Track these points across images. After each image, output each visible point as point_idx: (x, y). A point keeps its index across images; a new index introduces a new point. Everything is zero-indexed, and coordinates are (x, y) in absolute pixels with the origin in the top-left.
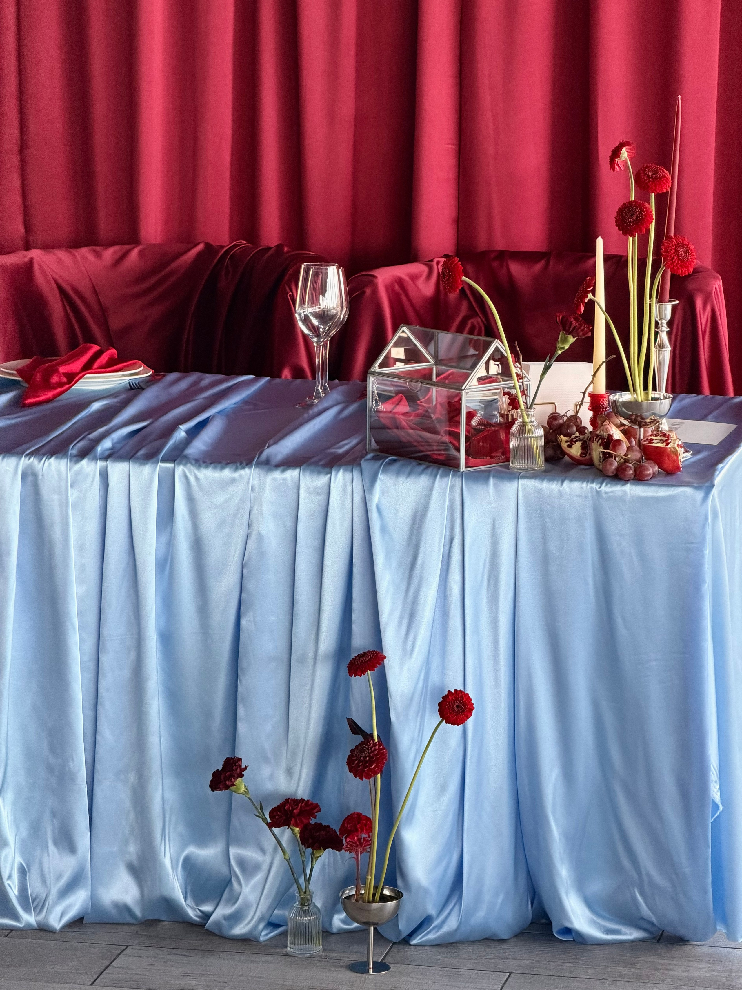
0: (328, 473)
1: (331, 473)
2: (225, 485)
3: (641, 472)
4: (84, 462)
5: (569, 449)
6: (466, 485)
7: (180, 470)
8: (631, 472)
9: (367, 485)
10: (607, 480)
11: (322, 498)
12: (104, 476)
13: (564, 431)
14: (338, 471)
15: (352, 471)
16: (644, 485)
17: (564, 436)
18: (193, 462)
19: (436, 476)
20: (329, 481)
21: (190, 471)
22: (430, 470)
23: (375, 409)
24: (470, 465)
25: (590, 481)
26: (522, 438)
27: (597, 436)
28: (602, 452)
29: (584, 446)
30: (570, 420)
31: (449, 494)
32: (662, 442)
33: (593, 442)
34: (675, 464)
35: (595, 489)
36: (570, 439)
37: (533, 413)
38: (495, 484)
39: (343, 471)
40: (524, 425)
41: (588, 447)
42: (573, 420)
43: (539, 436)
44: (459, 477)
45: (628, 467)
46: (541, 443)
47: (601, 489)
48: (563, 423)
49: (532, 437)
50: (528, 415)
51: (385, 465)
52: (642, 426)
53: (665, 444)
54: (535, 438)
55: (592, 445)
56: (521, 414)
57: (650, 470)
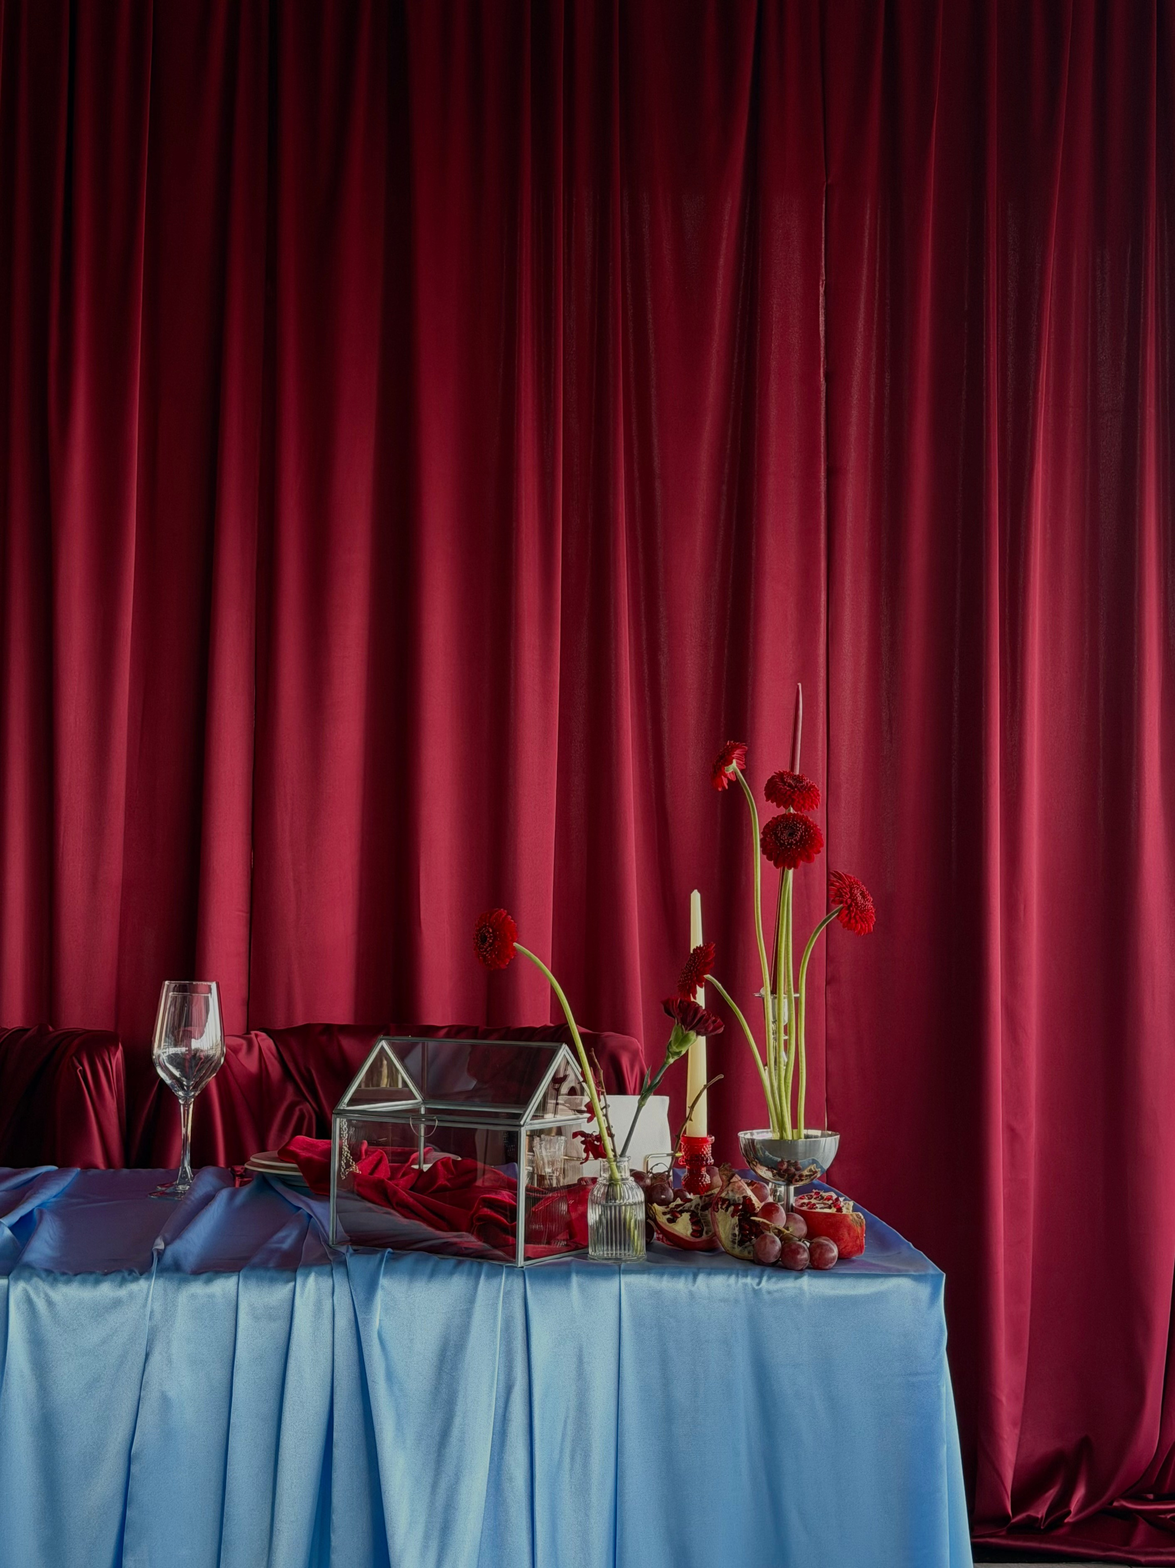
0: (288, 1281)
1: (295, 1280)
2: (101, 1311)
3: (821, 1255)
5: (670, 1225)
6: (532, 1289)
7: (18, 1290)
8: (805, 1256)
9: (360, 1297)
10: (768, 1271)
11: (279, 1326)
13: (656, 1196)
14: (307, 1276)
15: (332, 1275)
16: (830, 1275)
17: (659, 1204)
18: (43, 1274)
19: (478, 1277)
20: (291, 1293)
21: (36, 1289)
22: (466, 1267)
23: (345, 1173)
24: (530, 1255)
25: (740, 1273)
26: (611, 1207)
27: (724, 1200)
28: (737, 1226)
29: (696, 1220)
30: (662, 1180)
31: (503, 1306)
32: (830, 1207)
33: (717, 1212)
34: (858, 1242)
35: (750, 1287)
36: (668, 1209)
37: (626, 1164)
38: (580, 1286)
39: (315, 1275)
40: (613, 1183)
41: (702, 1221)
42: (666, 1179)
43: (639, 1203)
44: (518, 1275)
45: (800, 1246)
46: (641, 1215)
47: (761, 1286)
48: (652, 1184)
49: (628, 1205)
50: (618, 1167)
51: (387, 1261)
52: (793, 1182)
53: (835, 1210)
54: (631, 1205)
55: (715, 1216)
56: (608, 1165)
57: (833, 1252)
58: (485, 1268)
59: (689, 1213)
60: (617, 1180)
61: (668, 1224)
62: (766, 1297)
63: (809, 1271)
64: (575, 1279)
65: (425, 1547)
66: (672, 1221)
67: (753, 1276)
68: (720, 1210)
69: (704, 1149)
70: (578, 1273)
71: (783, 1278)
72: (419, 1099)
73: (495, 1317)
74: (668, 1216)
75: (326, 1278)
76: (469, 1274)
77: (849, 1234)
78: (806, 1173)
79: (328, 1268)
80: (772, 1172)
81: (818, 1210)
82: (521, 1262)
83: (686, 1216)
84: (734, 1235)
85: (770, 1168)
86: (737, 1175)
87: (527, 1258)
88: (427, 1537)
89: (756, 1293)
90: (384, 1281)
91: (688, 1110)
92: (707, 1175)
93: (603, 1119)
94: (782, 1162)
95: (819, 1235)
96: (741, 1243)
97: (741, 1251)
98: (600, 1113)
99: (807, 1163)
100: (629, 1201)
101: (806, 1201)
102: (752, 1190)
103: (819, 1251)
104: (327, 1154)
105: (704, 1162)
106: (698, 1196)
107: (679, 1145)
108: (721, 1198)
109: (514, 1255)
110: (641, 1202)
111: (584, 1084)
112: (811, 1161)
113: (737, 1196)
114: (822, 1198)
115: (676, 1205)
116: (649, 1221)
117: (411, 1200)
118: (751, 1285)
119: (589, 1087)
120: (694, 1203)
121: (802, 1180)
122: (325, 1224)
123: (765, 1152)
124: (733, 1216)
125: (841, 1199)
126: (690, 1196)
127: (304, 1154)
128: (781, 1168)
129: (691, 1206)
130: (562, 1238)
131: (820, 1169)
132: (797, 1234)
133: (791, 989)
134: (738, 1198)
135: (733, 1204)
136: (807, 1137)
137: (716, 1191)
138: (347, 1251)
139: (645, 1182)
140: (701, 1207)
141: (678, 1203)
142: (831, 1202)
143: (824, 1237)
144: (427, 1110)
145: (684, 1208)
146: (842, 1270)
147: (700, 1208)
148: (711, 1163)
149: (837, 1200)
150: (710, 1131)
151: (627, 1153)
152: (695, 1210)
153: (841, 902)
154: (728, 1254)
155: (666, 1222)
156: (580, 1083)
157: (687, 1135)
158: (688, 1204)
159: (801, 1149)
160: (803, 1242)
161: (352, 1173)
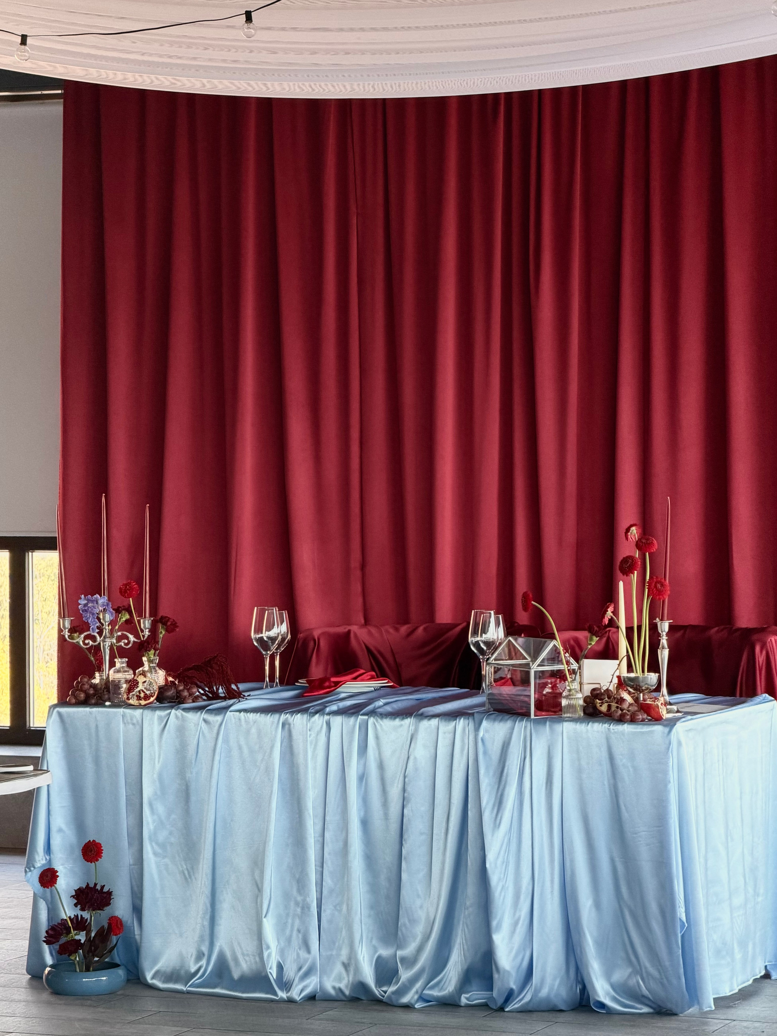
0: (454, 720)
1: (456, 720)
2: (395, 727)
3: (634, 717)
4: (317, 716)
5: (600, 707)
6: (533, 726)
7: (371, 720)
8: (628, 717)
9: (477, 726)
10: (614, 722)
11: (452, 736)
12: (328, 724)
13: (599, 697)
14: (460, 719)
15: (468, 720)
16: (636, 724)
17: (599, 700)
18: (379, 715)
19: (516, 721)
20: (455, 725)
21: (377, 721)
22: (512, 718)
24: (536, 715)
25: (604, 723)
31: (523, 731)
36: (602, 702)
38: (550, 725)
39: (463, 720)
40: (570, 691)
43: (580, 698)
44: (529, 722)
45: (628, 714)
46: (580, 702)
47: (610, 727)
51: (485, 716)
58: (519, 718)
60: (571, 689)
63: (629, 722)
65: (493, 808)
67: (608, 724)
71: (619, 724)
73: (521, 735)
74: (600, 704)
76: (513, 720)
82: (532, 716)
88: (494, 805)
90: (484, 723)
118: (607, 727)
130: (551, 710)
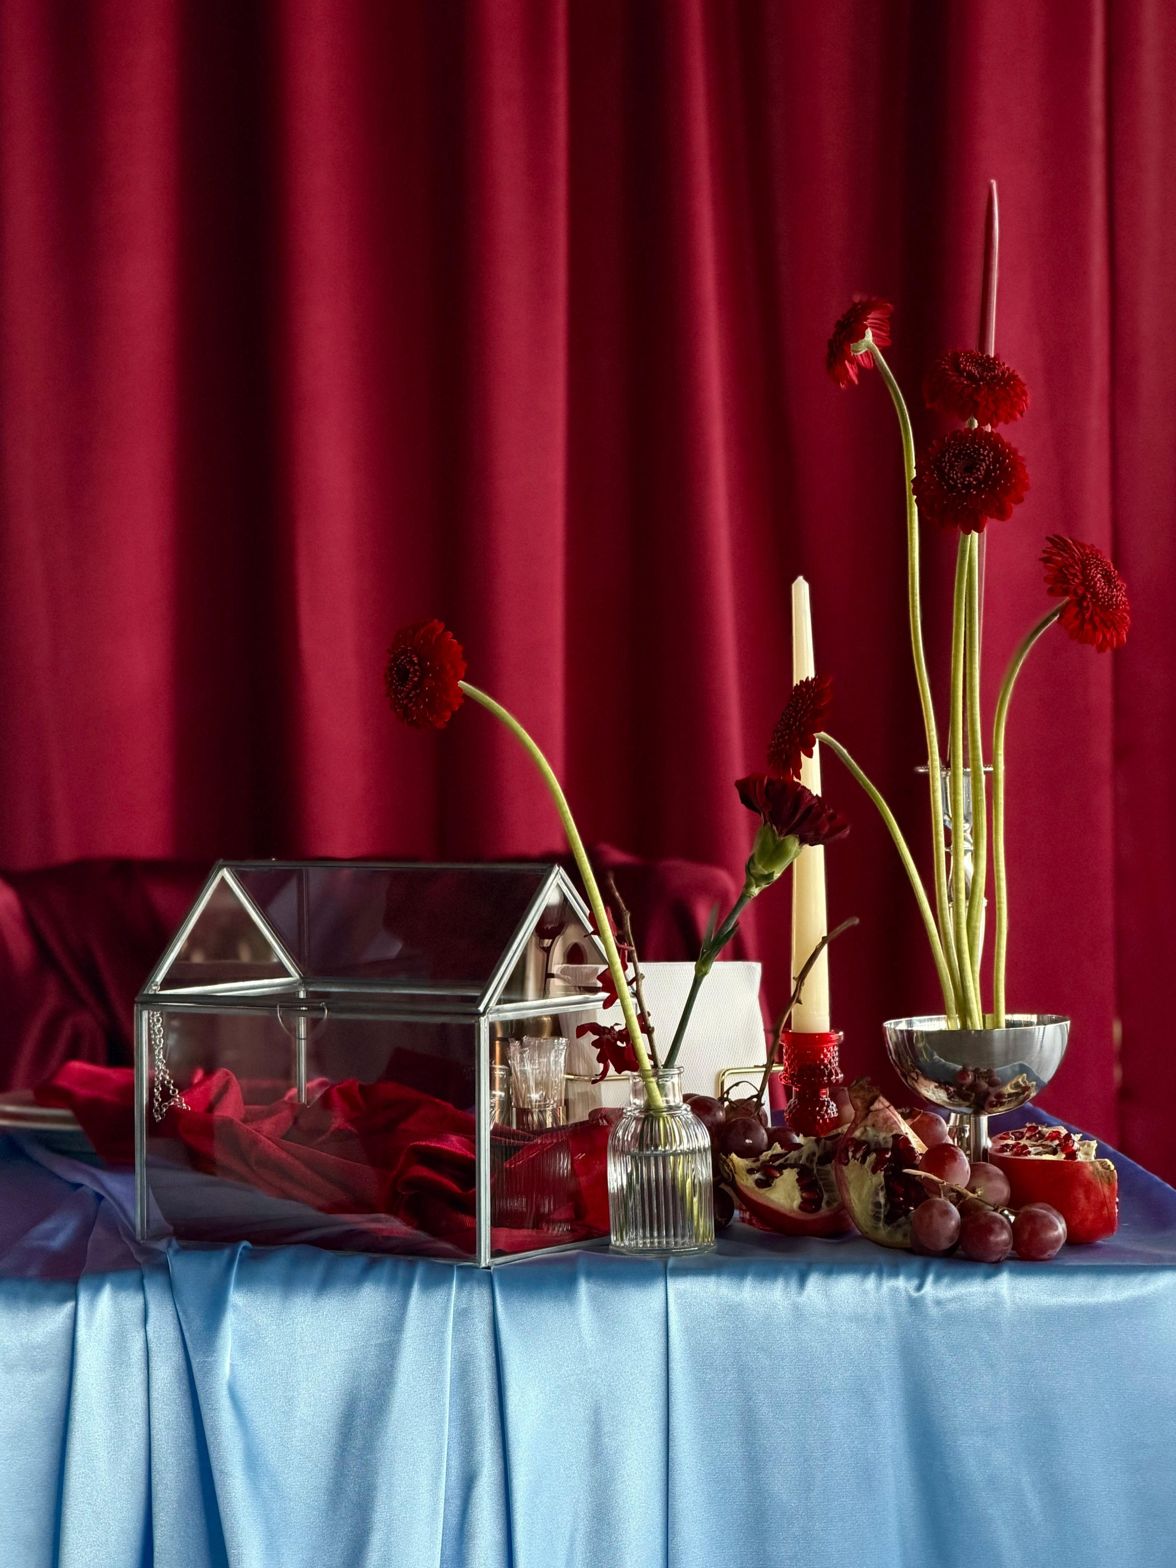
0: (62, 1300)
1: (76, 1298)
3: (1034, 1235)
5: (762, 1191)
6: (506, 1307)
9: (195, 1324)
10: (938, 1265)
11: (50, 1378)
13: (736, 1141)
14: (97, 1290)
15: (142, 1288)
16: (1045, 1272)
19: (408, 1289)
20: (69, 1322)
23: (161, 1110)
24: (501, 1247)
25: (885, 1270)
26: (648, 1158)
27: (858, 1144)
28: (882, 1189)
29: (806, 1181)
30: (748, 1113)
31: (454, 1337)
32: (1054, 1152)
33: (846, 1164)
34: (1105, 1212)
35: (903, 1293)
36: (758, 1164)
37: (676, 1080)
38: (593, 1298)
39: (112, 1288)
40: (652, 1116)
41: (821, 1183)
42: (753, 1110)
43: (699, 1150)
44: (479, 1282)
45: (995, 1220)
46: (704, 1171)
47: (923, 1292)
48: (728, 1120)
49: (679, 1154)
50: (661, 1087)
51: (240, 1262)
52: (986, 1107)
53: (1064, 1156)
54: (685, 1153)
55: (842, 1171)
56: (641, 1084)
57: (1057, 1228)
58: (420, 1271)
59: (796, 1170)
60: (659, 1110)
61: (757, 1189)
62: (934, 1311)
63: (1011, 1263)
64: (584, 1288)
66: (766, 1183)
67: (909, 1277)
68: (852, 1161)
69: (825, 1056)
70: (589, 1275)
71: (965, 1277)
72: (295, 976)
73: (441, 1355)
74: (757, 1176)
75: (132, 1293)
76: (392, 1281)
77: (1088, 1198)
78: (1008, 1089)
79: (133, 1276)
80: (947, 1090)
81: (1032, 1157)
82: (485, 1258)
83: (789, 1176)
84: (877, 1205)
85: (942, 1084)
86: (881, 1098)
87: (495, 1253)
89: (915, 1304)
90: (236, 1298)
91: (793, 984)
92: (832, 1103)
93: (632, 1002)
94: (964, 1072)
95: (1033, 1201)
96: (890, 1219)
97: (890, 1232)
98: (627, 991)
99: (1009, 1072)
100: (682, 1147)
101: (1011, 1142)
102: (913, 1127)
103: (1029, 1228)
104: (128, 1091)
105: (825, 1078)
106: (813, 1138)
107: (777, 1048)
108: (854, 1139)
109: (470, 1247)
110: (705, 1149)
111: (596, 938)
112: (1017, 1069)
113: (882, 1135)
114: (1042, 1136)
115: (772, 1156)
116: (722, 1186)
117: (284, 1155)
118: (907, 1291)
119: (605, 942)
120: (805, 1151)
121: (1002, 1104)
122: (128, 1206)
123: (932, 1056)
124: (874, 1171)
125: (1076, 1137)
126: (799, 1139)
127: (83, 1092)
128: (964, 1082)
129: (800, 1157)
130: (563, 1216)
131: (1034, 1083)
132: (992, 1199)
133: (978, 756)
134: (884, 1138)
135: (875, 1151)
136: (1009, 1024)
137: (845, 1128)
138: (169, 1245)
139: (715, 1115)
140: (819, 1158)
141: (775, 1152)
142: (1057, 1142)
143: (1041, 1205)
144: (308, 993)
145: (786, 1160)
146: (1073, 1261)
147: (816, 1159)
148: (837, 1081)
149: (1068, 1137)
150: (835, 1024)
151: (678, 1062)
152: (808, 1164)
153: (1066, 593)
154: (869, 1239)
155: (754, 1185)
156: (588, 935)
157: (794, 1028)
158: (793, 1154)
159: (998, 1046)
160: (1001, 1213)
161: (172, 1110)
